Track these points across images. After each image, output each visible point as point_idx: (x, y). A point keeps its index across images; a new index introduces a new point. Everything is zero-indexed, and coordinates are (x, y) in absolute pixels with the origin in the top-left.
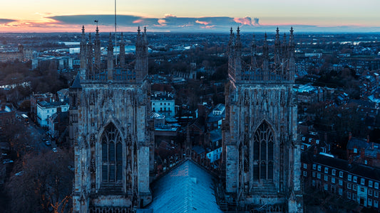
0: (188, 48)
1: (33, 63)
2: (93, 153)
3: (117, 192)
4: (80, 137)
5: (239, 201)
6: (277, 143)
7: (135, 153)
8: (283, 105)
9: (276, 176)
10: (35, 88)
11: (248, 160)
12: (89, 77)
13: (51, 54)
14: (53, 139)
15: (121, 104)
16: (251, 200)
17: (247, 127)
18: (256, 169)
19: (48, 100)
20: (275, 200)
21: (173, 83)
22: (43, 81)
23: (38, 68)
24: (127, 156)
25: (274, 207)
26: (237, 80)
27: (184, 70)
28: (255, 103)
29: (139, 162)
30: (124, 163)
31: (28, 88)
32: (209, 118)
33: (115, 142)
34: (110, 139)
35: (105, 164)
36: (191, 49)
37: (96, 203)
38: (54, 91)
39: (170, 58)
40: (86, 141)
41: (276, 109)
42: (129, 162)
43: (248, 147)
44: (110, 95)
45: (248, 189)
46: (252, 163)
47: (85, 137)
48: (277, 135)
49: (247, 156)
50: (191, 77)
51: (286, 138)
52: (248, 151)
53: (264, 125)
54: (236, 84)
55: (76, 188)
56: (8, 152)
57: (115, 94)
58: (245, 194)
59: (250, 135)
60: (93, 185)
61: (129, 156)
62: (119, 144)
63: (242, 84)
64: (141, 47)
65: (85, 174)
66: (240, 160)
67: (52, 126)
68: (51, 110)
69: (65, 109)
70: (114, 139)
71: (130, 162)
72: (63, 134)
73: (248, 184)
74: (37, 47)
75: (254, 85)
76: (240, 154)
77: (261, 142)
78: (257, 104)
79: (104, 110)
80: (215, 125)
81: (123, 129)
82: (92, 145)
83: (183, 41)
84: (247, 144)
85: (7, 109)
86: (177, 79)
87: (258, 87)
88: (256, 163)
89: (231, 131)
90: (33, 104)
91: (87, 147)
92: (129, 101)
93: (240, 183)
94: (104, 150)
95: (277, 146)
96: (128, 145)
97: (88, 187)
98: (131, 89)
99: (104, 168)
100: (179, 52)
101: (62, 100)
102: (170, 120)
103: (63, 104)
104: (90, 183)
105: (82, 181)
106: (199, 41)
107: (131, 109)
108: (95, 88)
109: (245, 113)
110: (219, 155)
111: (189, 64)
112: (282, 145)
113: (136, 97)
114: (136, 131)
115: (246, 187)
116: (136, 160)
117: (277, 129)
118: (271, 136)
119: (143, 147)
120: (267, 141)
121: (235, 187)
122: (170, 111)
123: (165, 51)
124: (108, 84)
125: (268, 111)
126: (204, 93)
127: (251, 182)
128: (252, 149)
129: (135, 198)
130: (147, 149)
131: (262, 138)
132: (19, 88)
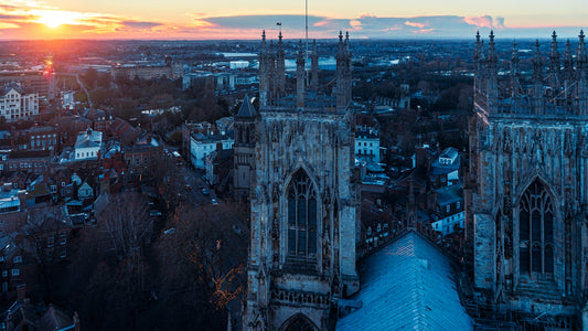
0: (396, 62)
1: (184, 82)
2: (276, 210)
3: (309, 270)
4: (259, 187)
5: (498, 303)
6: (559, 216)
7: (336, 215)
8: (568, 155)
9: (559, 269)
10: (187, 115)
11: (512, 240)
12: (271, 102)
13: (206, 69)
14: (211, 187)
15: (315, 142)
16: (516, 304)
17: (508, 186)
18: (524, 255)
19: (205, 132)
20: (559, 309)
21: (375, 115)
22: (198, 105)
23: (191, 87)
24: (324, 219)
25: (557, 321)
26: (491, 112)
27: (392, 95)
28: (522, 149)
29: (341, 229)
30: (320, 229)
31: (178, 114)
32: (432, 168)
33: (307, 196)
34: (299, 192)
35: (292, 228)
36: (400, 64)
37: (279, 284)
38: (212, 120)
39: (369, 77)
40: (266, 193)
41: (556, 160)
42: (326, 228)
43: (511, 217)
44: (300, 128)
45: (512, 285)
46: (518, 245)
47: (265, 187)
48: (559, 203)
49: (509, 233)
50: (402, 105)
51: (575, 208)
52: (510, 225)
53: (537, 185)
54: (489, 118)
55: (253, 259)
56: (156, 201)
57: (307, 128)
58: (507, 294)
59: (514, 199)
60: (276, 258)
61: (326, 219)
62: (313, 200)
63: (499, 118)
64: (343, 60)
65: (266, 241)
66: (498, 239)
67: (210, 168)
68: (208, 146)
69: (227, 145)
70: (305, 192)
71: (329, 229)
72: (225, 180)
73: (511, 277)
74: (188, 59)
75: (519, 120)
76: (498, 229)
77: (531, 211)
78: (525, 151)
79: (291, 150)
80: (443, 180)
81: (318, 179)
82: (275, 199)
83: (388, 52)
84: (509, 213)
85: (154, 143)
86: (382, 107)
87: (526, 125)
88: (523, 246)
89: (483, 191)
90: (185, 136)
91: (268, 202)
92: (327, 138)
93: (498, 275)
94: (291, 207)
95: (560, 221)
96: (326, 202)
97: (269, 260)
98: (330, 121)
99: (291, 234)
100: (382, 69)
101: (223, 133)
102: (374, 169)
103: (225, 138)
104: (271, 254)
105: (260, 250)
106: (412, 53)
107: (329, 150)
108: (279, 117)
109: (505, 164)
110: (451, 227)
111: (398, 86)
112: (568, 219)
113: (337, 132)
114: (337, 183)
115: (508, 282)
116: (336, 226)
117: (560, 193)
118: (549, 203)
119: (347, 208)
120: (542, 211)
121: (490, 280)
122: (372, 155)
123: (362, 66)
124: (298, 113)
125: (544, 164)
126: (424, 130)
127: (517, 275)
128: (516, 223)
129: (335, 283)
130: (353, 210)
131: (533, 206)
132: (168, 114)
